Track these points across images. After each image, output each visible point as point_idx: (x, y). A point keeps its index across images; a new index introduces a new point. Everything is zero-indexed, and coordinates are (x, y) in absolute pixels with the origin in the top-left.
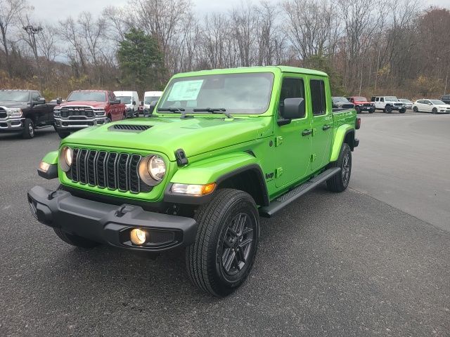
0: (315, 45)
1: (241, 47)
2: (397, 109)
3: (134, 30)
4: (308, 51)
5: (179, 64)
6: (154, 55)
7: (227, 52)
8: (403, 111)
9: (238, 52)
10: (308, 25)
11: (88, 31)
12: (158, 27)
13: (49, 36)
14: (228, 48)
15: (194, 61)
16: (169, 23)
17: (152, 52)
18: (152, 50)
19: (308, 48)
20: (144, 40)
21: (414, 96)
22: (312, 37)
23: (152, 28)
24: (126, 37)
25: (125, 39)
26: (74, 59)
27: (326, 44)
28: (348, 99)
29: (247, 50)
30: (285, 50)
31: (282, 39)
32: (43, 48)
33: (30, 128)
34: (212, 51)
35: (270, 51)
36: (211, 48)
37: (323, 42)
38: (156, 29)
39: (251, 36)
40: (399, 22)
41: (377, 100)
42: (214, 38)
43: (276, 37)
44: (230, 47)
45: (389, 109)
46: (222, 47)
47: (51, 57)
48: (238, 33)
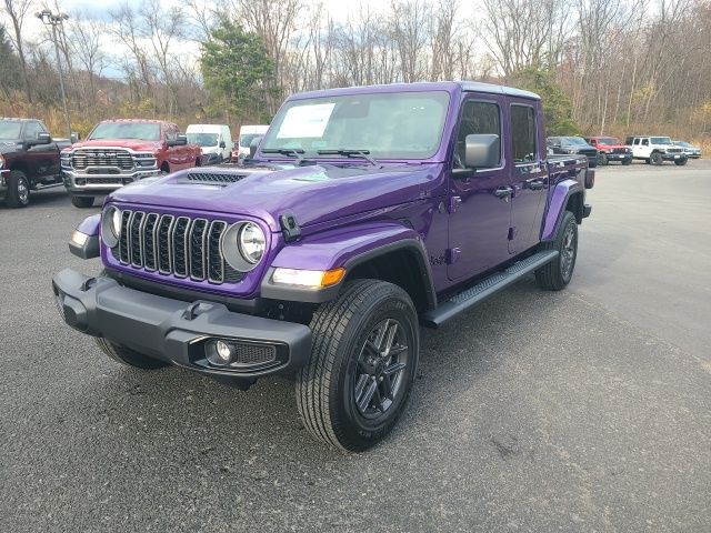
0: (526, 50)
1: (403, 54)
2: (672, 159)
3: (227, 24)
4: (515, 61)
5: (301, 81)
6: (259, 65)
7: (380, 62)
8: (681, 162)
9: (398, 63)
10: (516, 16)
11: (155, 29)
12: (267, 19)
13: (92, 34)
14: (380, 56)
15: (325, 78)
16: (285, 14)
17: (256, 61)
18: (255, 56)
19: (514, 55)
20: (244, 40)
21: (694, 136)
22: (522, 38)
23: (258, 22)
24: (215, 36)
25: (213, 40)
26: (133, 74)
27: (545, 48)
28: (587, 141)
29: (413, 59)
30: (475, 60)
31: (469, 41)
32: (83, 55)
33: (21, 188)
34: (354, 60)
35: (450, 60)
36: (354, 55)
37: (539, 46)
38: (264, 24)
39: (420, 35)
40: (671, 13)
41: (637, 142)
42: (358, 39)
43: (460, 37)
44: (384, 53)
45: (657, 159)
46: (371, 55)
47: (96, 70)
48: (398, 30)
